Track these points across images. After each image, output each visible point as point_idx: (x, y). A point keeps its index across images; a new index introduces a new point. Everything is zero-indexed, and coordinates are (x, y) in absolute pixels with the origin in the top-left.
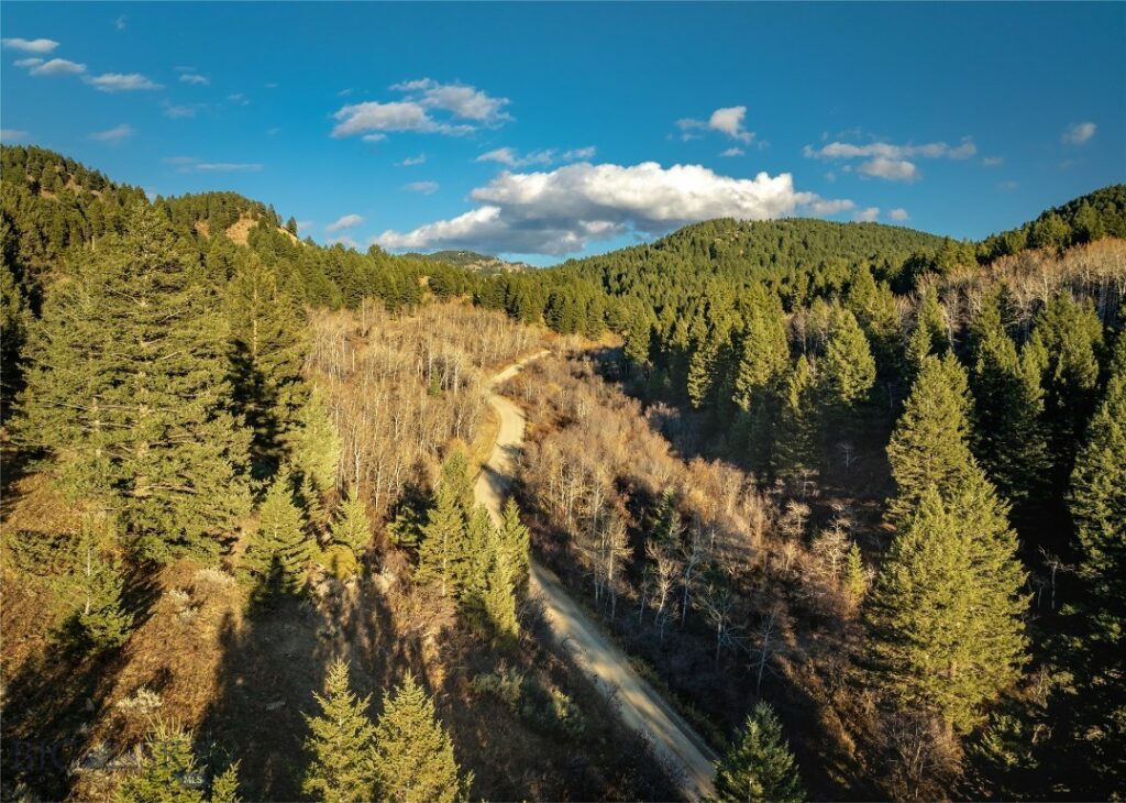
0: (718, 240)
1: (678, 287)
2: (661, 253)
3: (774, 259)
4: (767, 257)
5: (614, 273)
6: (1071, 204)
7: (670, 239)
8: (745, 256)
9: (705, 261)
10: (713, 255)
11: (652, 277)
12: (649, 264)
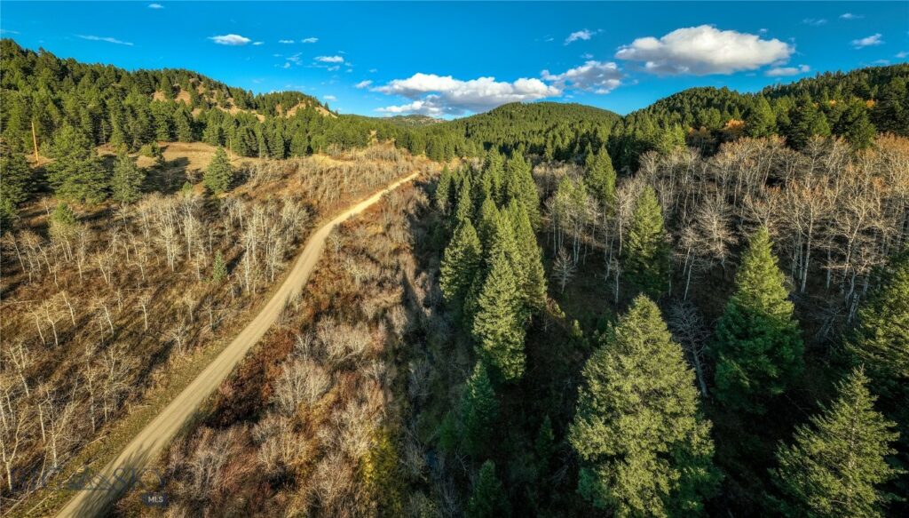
0: (513, 111)
1: (495, 132)
2: (490, 117)
3: (536, 119)
4: (534, 118)
5: (470, 125)
6: (672, 96)
7: (494, 111)
8: (524, 118)
9: (508, 120)
10: (511, 117)
11: (485, 128)
12: (483, 121)
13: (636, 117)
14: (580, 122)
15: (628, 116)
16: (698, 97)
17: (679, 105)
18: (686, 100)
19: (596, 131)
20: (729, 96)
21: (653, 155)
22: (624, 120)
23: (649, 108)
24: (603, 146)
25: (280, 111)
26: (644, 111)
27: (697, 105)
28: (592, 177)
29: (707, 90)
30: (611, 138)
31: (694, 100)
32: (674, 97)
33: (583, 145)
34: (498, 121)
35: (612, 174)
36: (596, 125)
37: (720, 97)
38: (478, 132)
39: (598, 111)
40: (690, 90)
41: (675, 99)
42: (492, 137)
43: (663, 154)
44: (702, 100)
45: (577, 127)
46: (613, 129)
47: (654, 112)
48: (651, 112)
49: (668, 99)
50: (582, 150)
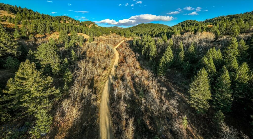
0: (142, 26)
2: (136, 27)
3: (148, 28)
5: (131, 29)
6: (182, 22)
8: (145, 27)
9: (141, 28)
11: (136, 30)
13: (173, 27)
14: (160, 29)
15: (171, 27)
16: (188, 22)
17: (184, 24)
18: (185, 23)
19: (164, 31)
20: (196, 22)
21: (174, 35)
22: (170, 28)
23: (176, 25)
24: (165, 34)
25: (87, 26)
26: (175, 26)
27: (188, 24)
28: (163, 39)
29: (191, 21)
30: (167, 32)
31: (187, 23)
32: (183, 22)
33: (161, 34)
34: (139, 28)
35: (167, 38)
36: (163, 30)
37: (193, 22)
38: (134, 31)
39: (164, 25)
40: (187, 21)
41: (183, 23)
42: (138, 32)
43: (175, 35)
44: (189, 23)
45: (159, 30)
46: (168, 30)
47: (178, 26)
48: (177, 26)
49: (181, 23)
50: (161, 35)
